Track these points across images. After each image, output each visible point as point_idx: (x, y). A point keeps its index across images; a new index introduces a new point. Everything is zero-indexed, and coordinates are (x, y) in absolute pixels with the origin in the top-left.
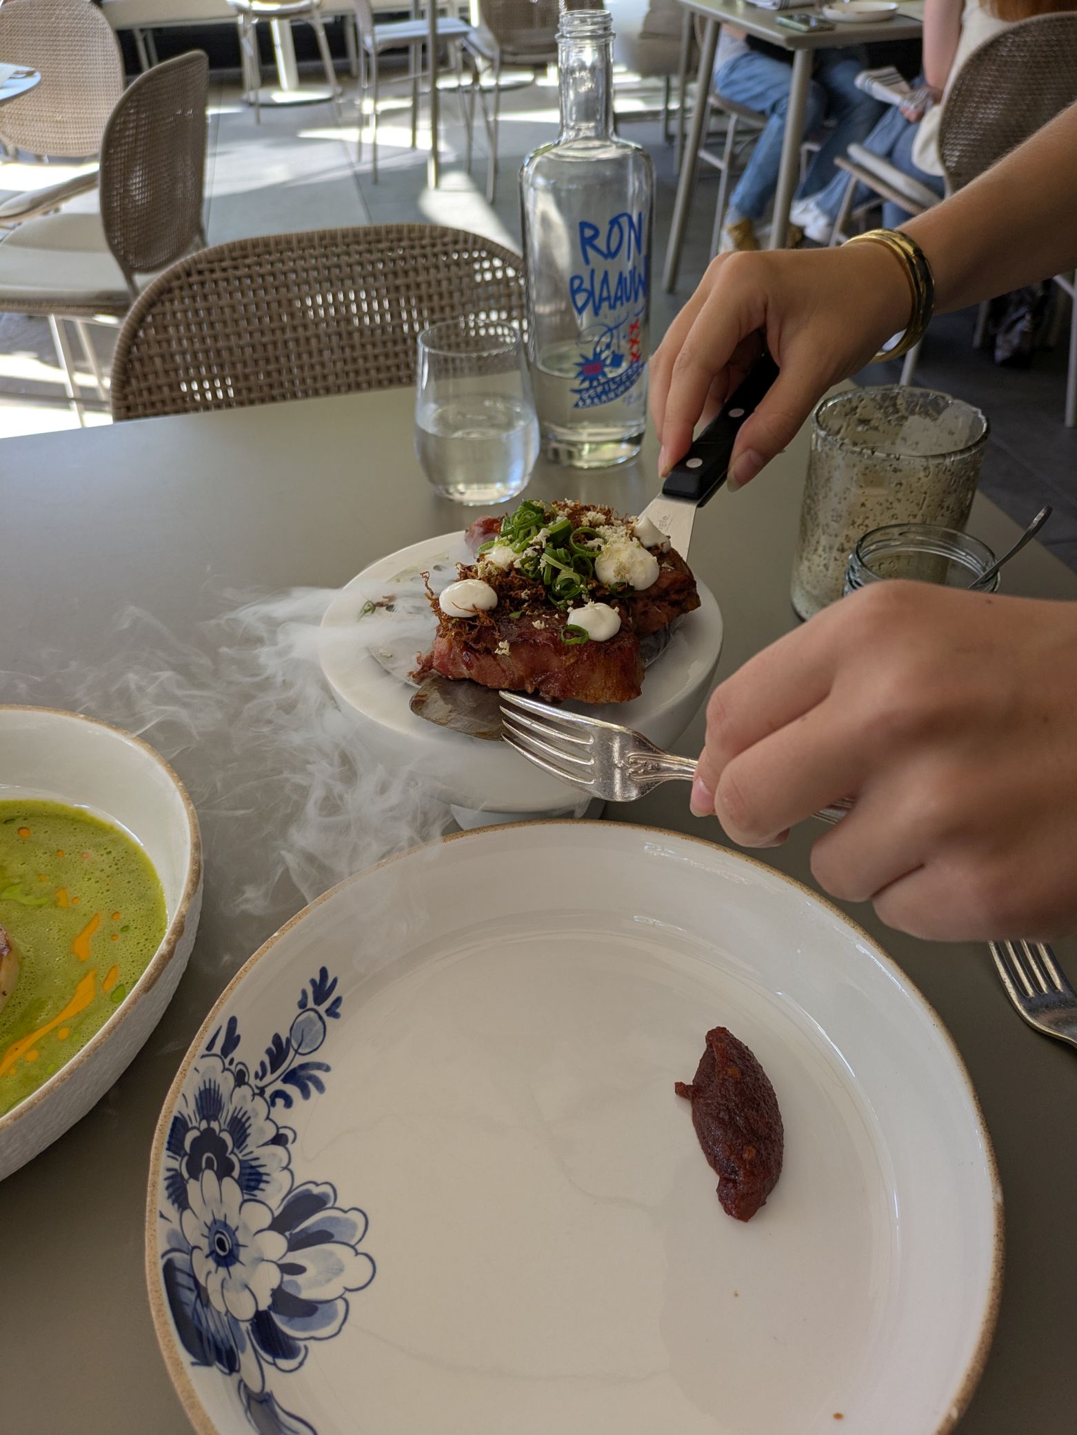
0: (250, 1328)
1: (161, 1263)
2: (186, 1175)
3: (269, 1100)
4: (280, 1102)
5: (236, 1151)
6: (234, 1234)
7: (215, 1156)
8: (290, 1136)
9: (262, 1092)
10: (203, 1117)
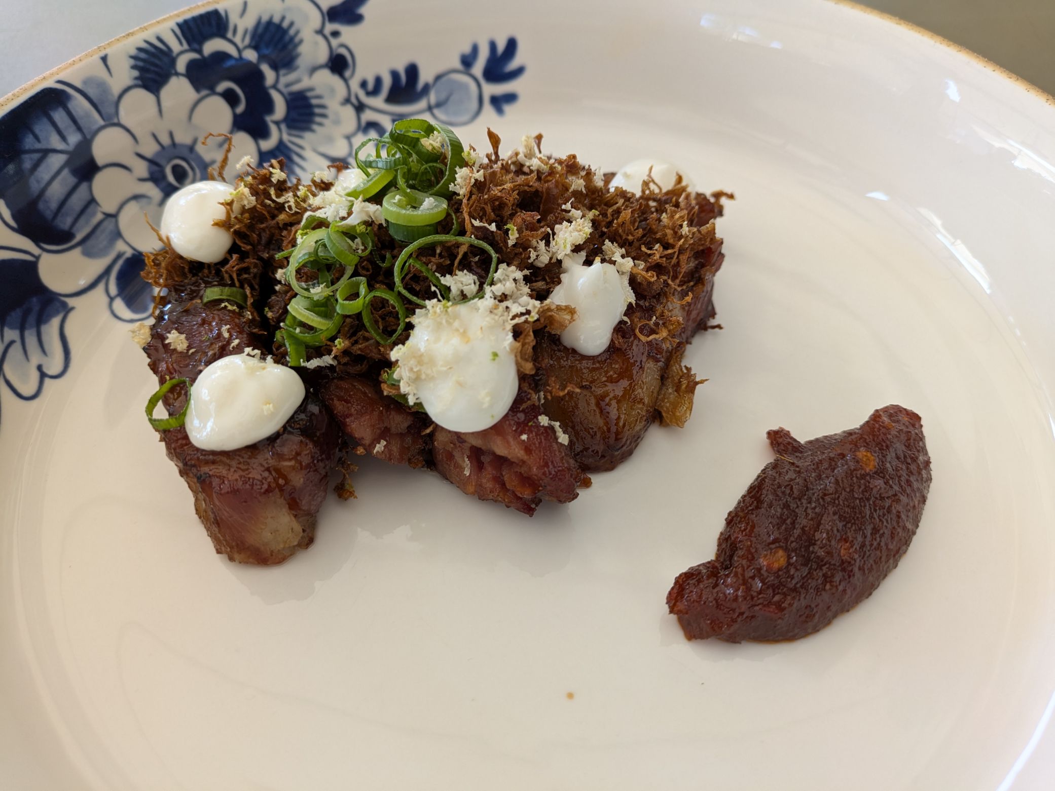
0: (128, 255)
1: (47, 81)
2: (181, 67)
7: (246, 100)
9: (360, 108)
10: (255, 47)
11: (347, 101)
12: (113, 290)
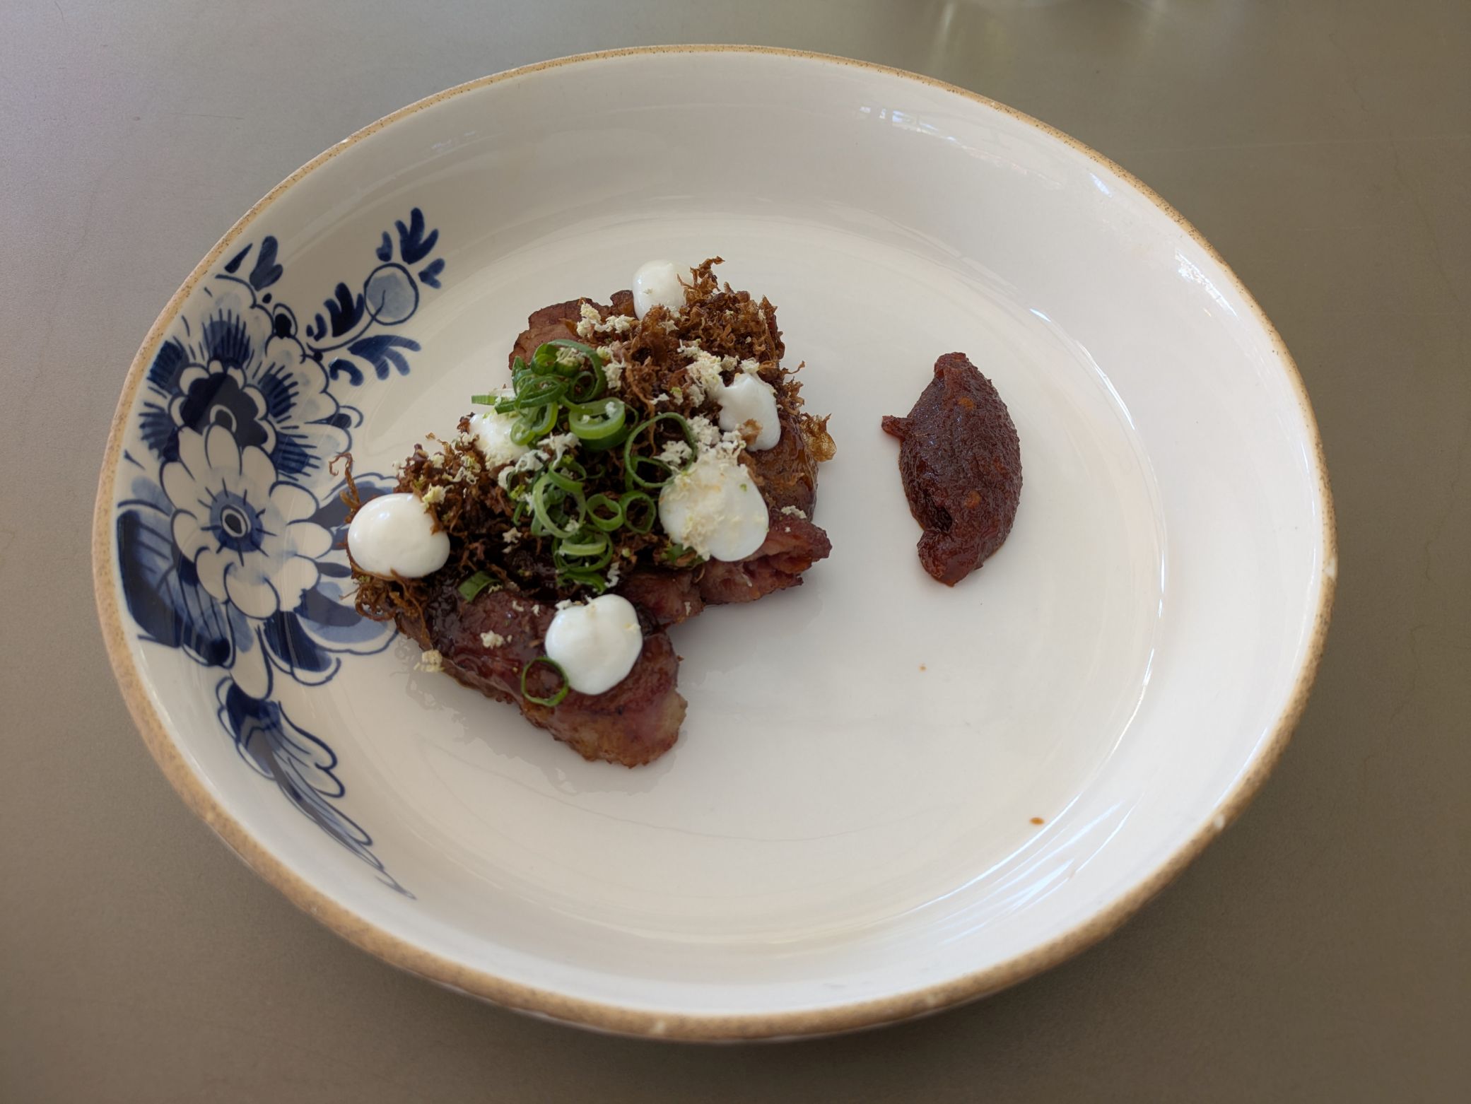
0: (262, 628)
1: (116, 513)
2: (178, 420)
3: (328, 369)
4: (344, 376)
5: (270, 417)
6: (257, 516)
7: (234, 413)
8: (355, 418)
9: (318, 356)
10: (215, 357)
11: (304, 356)
12: (286, 667)
